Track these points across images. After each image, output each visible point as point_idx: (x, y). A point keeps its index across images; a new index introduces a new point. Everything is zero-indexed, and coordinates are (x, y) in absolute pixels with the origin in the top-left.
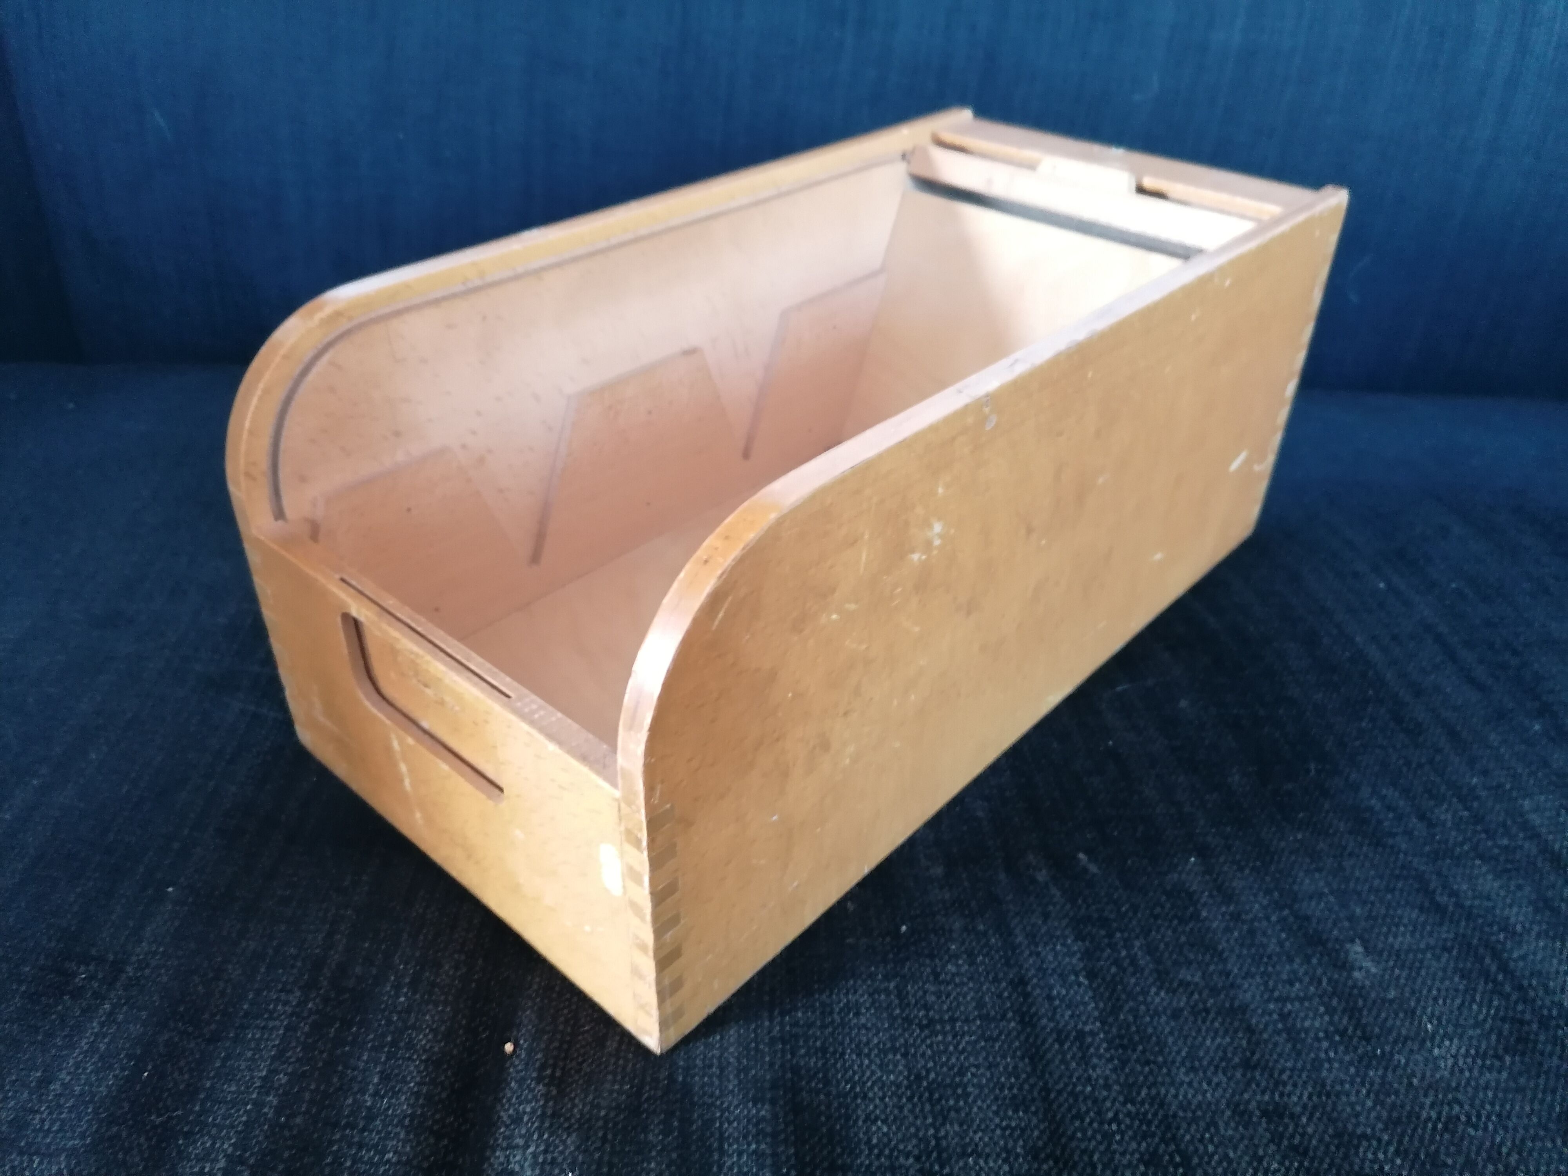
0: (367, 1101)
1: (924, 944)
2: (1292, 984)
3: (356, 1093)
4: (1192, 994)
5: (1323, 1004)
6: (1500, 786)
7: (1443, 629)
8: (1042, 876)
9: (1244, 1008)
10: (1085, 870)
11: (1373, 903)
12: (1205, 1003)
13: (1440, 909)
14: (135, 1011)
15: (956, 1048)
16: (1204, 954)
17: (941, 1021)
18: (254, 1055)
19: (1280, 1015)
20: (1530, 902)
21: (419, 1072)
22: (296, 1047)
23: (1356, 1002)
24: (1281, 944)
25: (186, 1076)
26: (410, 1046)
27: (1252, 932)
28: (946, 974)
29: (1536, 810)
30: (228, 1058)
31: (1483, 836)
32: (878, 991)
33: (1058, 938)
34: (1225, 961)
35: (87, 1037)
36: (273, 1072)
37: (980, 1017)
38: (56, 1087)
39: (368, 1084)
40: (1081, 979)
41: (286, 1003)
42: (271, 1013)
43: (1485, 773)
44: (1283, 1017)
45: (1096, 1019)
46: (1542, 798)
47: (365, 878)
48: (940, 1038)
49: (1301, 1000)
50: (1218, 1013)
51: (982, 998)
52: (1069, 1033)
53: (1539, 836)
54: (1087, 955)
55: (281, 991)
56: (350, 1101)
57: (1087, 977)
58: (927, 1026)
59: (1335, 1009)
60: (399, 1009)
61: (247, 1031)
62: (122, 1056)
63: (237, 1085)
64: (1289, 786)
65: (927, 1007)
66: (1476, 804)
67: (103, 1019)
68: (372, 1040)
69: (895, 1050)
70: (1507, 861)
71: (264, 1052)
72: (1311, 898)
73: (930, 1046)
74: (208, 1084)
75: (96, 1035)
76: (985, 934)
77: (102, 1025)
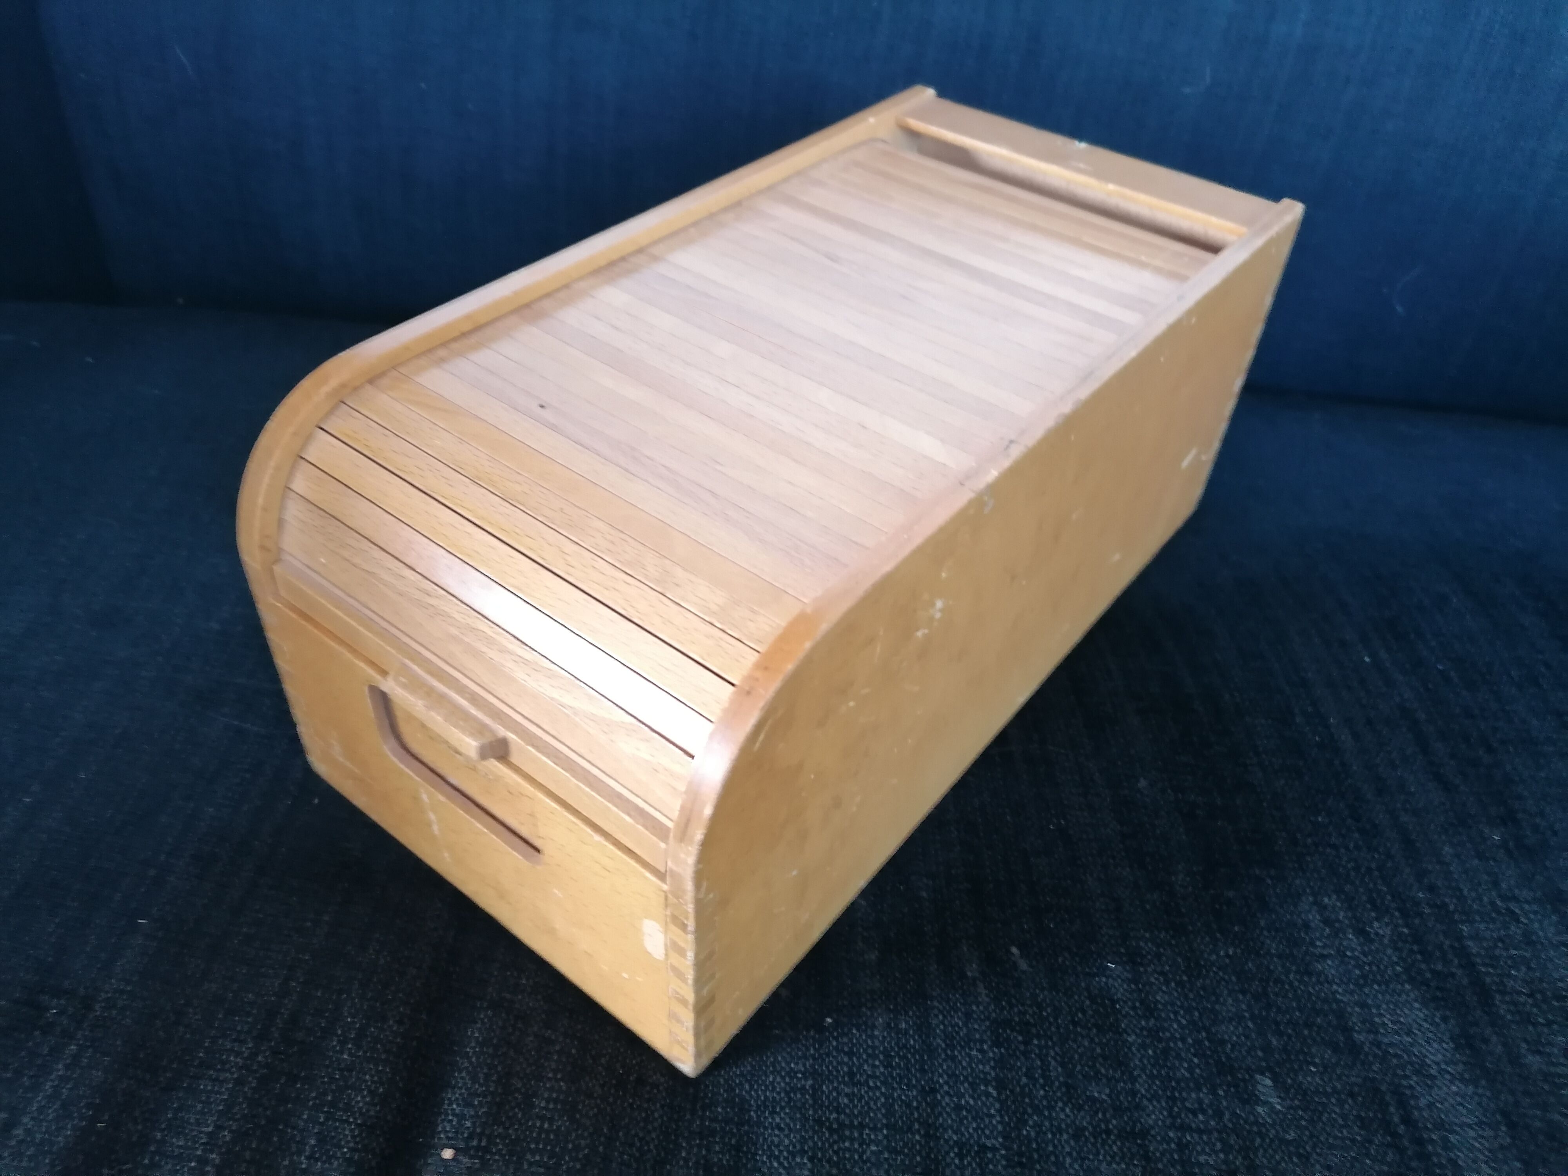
0: (302, 1163)
1: (845, 1040)
2: (1195, 1114)
3: (293, 1154)
4: (1096, 1113)
5: (1221, 1140)
6: (1445, 905)
7: (1422, 716)
8: (972, 970)
9: (1144, 1133)
10: (1015, 966)
11: (1290, 1036)
12: (1107, 1122)
13: (1354, 1049)
14: (98, 1055)
15: (861, 1157)
16: (1115, 1071)
17: (852, 1126)
18: (204, 1108)
19: (1178, 1145)
20: (1452, 1038)
21: (354, 1137)
22: (242, 1103)
23: (1253, 1141)
24: (1190, 1070)
25: (140, 1127)
26: (348, 1108)
27: (1166, 1051)
28: (861, 1075)
29: (1476, 937)
30: (180, 1109)
31: (1419, 957)
32: (794, 1090)
33: (975, 1041)
34: (1134, 1080)
35: (51, 1080)
36: (219, 1128)
37: (887, 1126)
38: (19, 1132)
39: (306, 1145)
40: (991, 1090)
41: (238, 1054)
42: (223, 1063)
43: (1432, 889)
44: (1182, 1147)
45: (999, 1133)
46: (1482, 926)
47: (326, 918)
48: (847, 1144)
49: (1200, 1132)
50: (1119, 1136)
51: (892, 1105)
52: (972, 1146)
53: (1473, 965)
54: (1001, 1063)
55: (235, 1041)
56: (286, 1163)
57: (995, 1088)
58: (836, 1131)
59: (1231, 1147)
60: (343, 1066)
61: (200, 1082)
62: (82, 1104)
63: (185, 1139)
64: (1231, 894)
65: (838, 1110)
66: (1417, 921)
67: (68, 1061)
68: (315, 1098)
69: (803, 1152)
70: (1438, 988)
71: (213, 1106)
72: (1231, 1020)
73: (836, 1153)
74: (159, 1136)
75: (61, 1078)
76: (906, 1032)
77: (67, 1067)
